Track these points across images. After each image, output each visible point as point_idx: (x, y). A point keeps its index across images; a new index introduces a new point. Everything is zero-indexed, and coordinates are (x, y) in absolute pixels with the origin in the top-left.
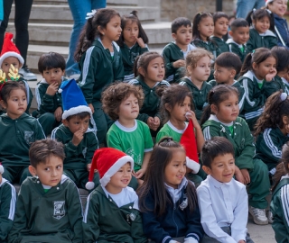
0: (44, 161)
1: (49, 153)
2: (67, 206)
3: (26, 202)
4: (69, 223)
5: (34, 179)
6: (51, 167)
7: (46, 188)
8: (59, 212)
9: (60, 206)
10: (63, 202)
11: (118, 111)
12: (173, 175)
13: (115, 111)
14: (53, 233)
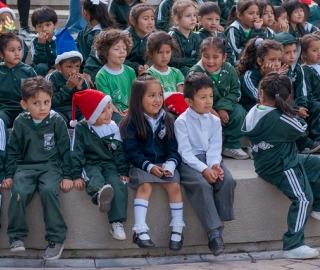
0: (33, 96)
1: (38, 89)
2: (56, 138)
3: (19, 136)
4: (59, 153)
5: (26, 115)
6: (39, 102)
7: (37, 122)
8: (49, 144)
9: (50, 138)
10: (52, 135)
11: (108, 55)
12: (149, 105)
13: (104, 54)
14: (44, 162)
